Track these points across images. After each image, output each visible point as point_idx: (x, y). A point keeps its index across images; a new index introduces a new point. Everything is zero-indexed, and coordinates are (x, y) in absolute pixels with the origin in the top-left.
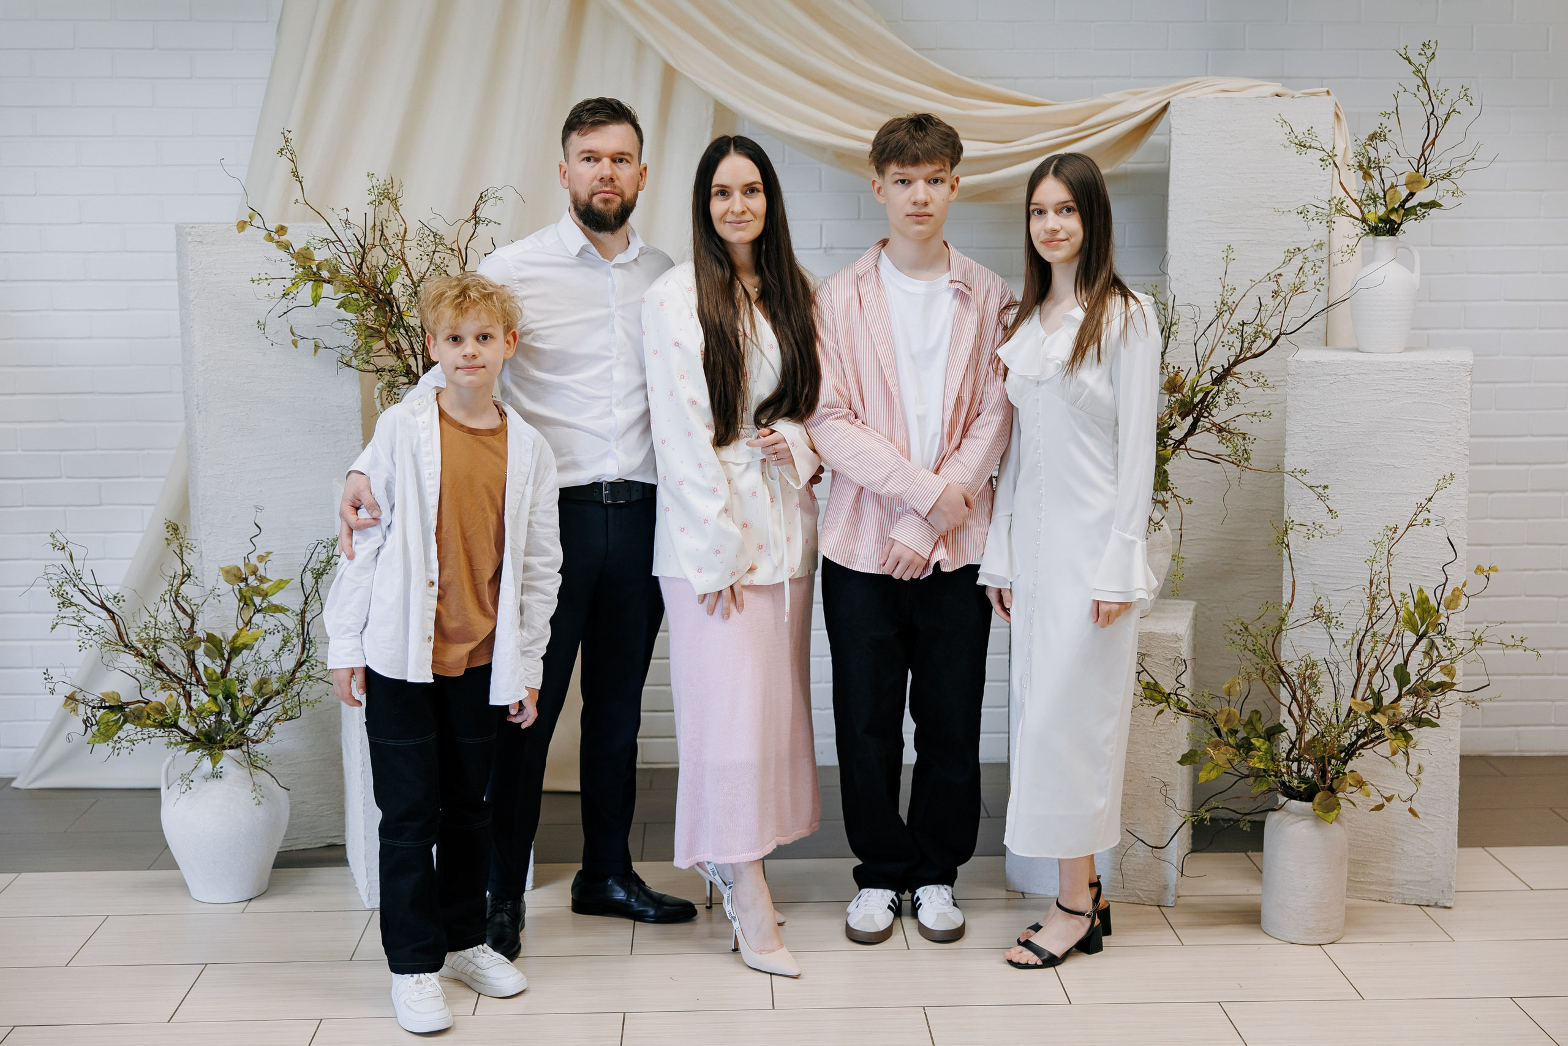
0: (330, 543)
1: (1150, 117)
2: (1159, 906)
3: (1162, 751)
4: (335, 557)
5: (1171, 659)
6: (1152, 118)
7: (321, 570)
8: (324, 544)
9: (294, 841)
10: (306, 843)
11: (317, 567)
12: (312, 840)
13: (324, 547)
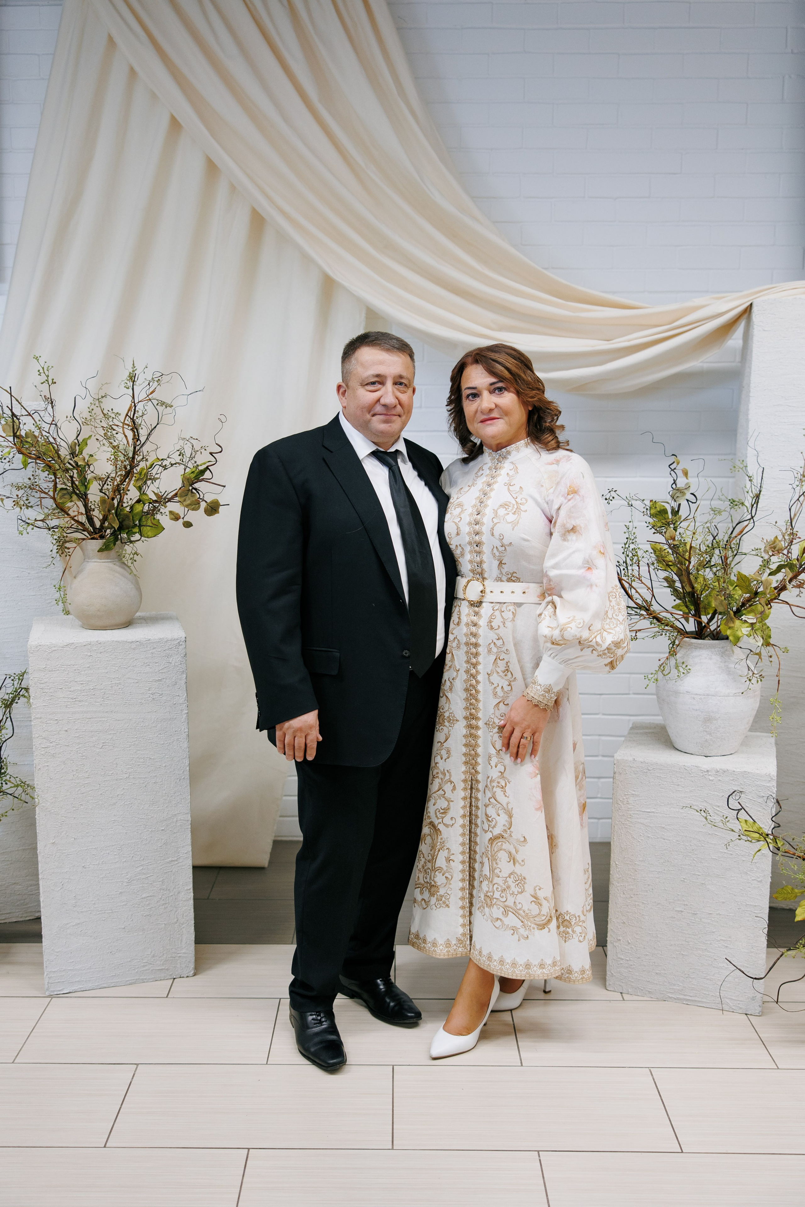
0: (17, 677)
1: (732, 319)
2: (746, 1014)
3: (753, 878)
4: (23, 690)
5: (763, 796)
6: (734, 319)
7: (10, 700)
8: (12, 678)
9: (8, 915)
10: (18, 917)
11: (6, 697)
12: (22, 914)
13: (12, 680)
